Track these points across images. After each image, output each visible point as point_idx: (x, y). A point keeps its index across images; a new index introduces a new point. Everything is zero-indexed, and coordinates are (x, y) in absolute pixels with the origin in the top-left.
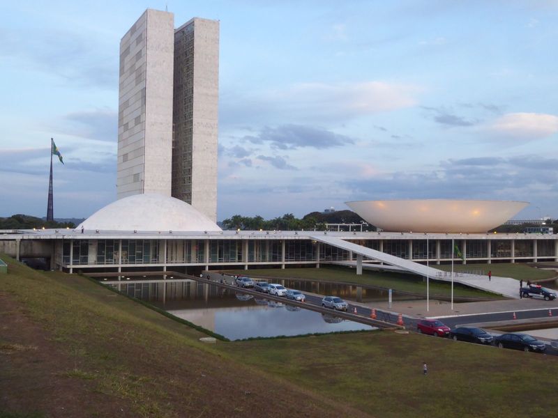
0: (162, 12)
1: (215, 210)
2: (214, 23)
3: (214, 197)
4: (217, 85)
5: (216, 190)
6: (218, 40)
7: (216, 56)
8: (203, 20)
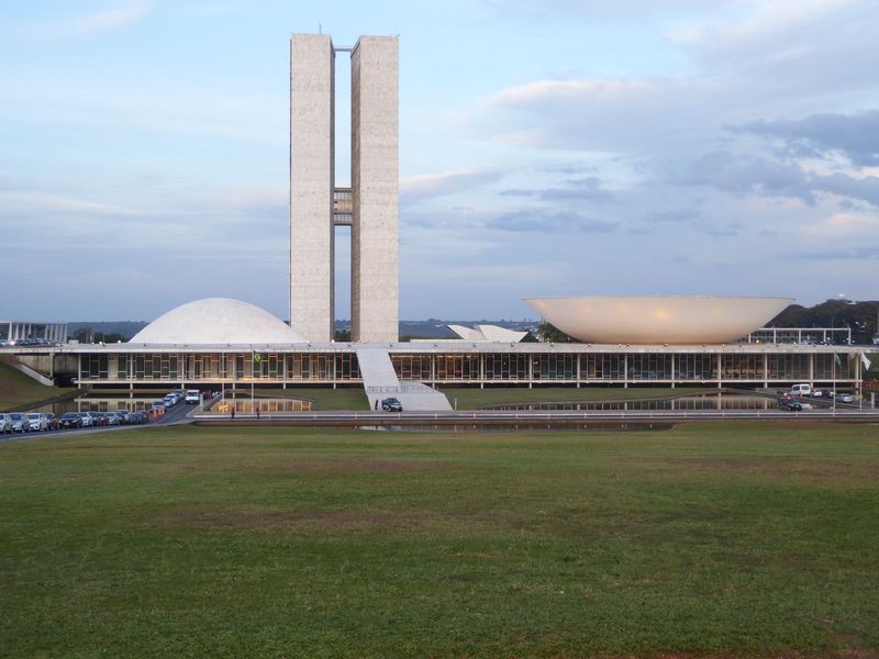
0: (313, 35)
1: (396, 312)
2: (391, 40)
3: (393, 294)
4: (396, 130)
5: (396, 284)
6: (397, 64)
7: (394, 89)
8: (373, 38)
